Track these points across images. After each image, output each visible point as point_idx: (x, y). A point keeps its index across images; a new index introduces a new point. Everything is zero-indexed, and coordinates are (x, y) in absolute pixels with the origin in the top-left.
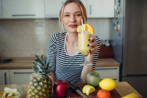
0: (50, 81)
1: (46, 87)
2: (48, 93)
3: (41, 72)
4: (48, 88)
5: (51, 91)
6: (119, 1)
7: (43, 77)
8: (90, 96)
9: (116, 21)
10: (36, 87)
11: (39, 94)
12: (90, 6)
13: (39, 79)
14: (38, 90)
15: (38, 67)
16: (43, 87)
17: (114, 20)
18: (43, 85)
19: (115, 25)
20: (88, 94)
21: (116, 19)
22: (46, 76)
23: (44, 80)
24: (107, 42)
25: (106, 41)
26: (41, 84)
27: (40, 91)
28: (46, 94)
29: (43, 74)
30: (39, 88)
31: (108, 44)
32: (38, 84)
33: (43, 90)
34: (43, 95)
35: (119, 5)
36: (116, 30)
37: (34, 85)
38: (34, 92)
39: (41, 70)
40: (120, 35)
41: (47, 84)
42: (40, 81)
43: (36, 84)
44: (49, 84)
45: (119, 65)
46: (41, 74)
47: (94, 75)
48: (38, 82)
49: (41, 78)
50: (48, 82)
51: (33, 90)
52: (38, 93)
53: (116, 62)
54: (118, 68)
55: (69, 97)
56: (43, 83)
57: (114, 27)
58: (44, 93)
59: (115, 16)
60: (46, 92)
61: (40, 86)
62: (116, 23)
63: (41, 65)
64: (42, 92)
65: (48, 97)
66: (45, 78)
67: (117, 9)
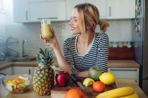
0: (51, 70)
1: (47, 75)
2: (49, 81)
3: (43, 62)
4: (49, 77)
5: (52, 79)
6: (140, 1)
7: (45, 66)
8: (88, 87)
9: (137, 22)
10: (38, 75)
11: (41, 81)
12: (110, 7)
13: (41, 68)
14: (40, 77)
15: (41, 57)
16: (44, 75)
17: (136, 21)
18: (45, 73)
19: (136, 26)
20: (86, 85)
21: (137, 19)
22: (47, 66)
23: (46, 69)
24: (129, 43)
25: (127, 42)
26: (43, 72)
27: (41, 78)
28: (47, 81)
29: (45, 64)
30: (41, 75)
31: (129, 46)
32: (40, 72)
33: (45, 78)
34: (44, 82)
35: (140, 5)
36: (137, 31)
37: (37, 73)
38: (37, 79)
39: (43, 60)
40: (140, 36)
41: (48, 73)
42: (42, 70)
43: (38, 72)
44: (50, 73)
45: (139, 67)
46: (43, 63)
47: (96, 69)
48: (41, 70)
49: (44, 67)
50: (49, 71)
51: (36, 77)
52: (40, 79)
53: (137, 63)
54: (138, 69)
55: (69, 86)
56: (44, 71)
57: (135, 28)
58: (46, 80)
59: (136, 16)
60: (47, 80)
61: (42, 74)
62: (137, 24)
63: (43, 56)
64: (44, 79)
65: (49, 84)
66: (46, 67)
67: (138, 9)
